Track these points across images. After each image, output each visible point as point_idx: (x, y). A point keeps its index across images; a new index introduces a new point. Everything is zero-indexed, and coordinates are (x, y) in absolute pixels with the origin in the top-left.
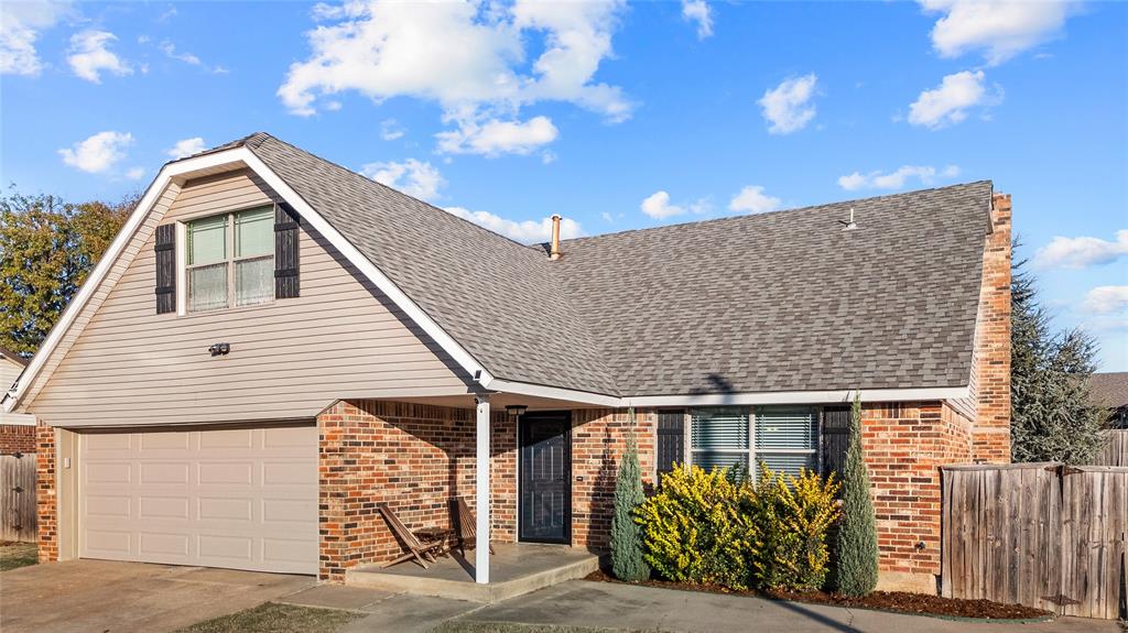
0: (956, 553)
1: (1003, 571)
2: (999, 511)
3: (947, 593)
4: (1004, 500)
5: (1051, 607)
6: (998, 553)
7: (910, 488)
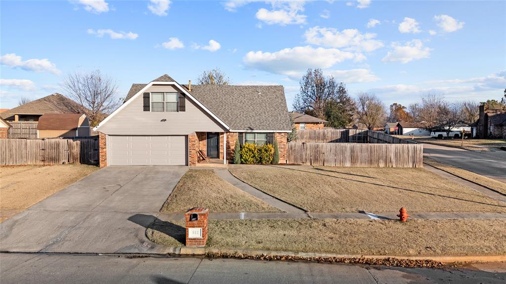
0: (289, 157)
1: (295, 159)
2: (295, 149)
3: (288, 163)
4: (296, 148)
5: (302, 164)
6: (295, 156)
7: (282, 146)
